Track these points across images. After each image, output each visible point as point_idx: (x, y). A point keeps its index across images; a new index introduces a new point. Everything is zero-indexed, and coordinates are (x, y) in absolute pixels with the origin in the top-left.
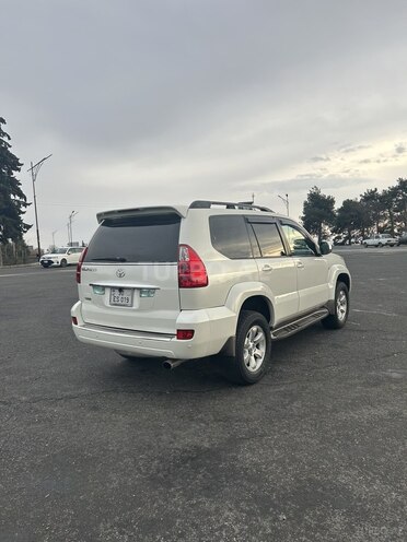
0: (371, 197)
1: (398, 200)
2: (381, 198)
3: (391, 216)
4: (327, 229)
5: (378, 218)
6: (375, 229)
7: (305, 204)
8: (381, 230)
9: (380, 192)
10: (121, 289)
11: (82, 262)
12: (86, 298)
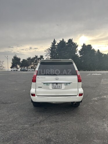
0: (29, 59)
1: (35, 60)
2: (31, 59)
3: (34, 64)
4: (18, 66)
5: (31, 64)
6: (30, 67)
7: (13, 59)
8: (32, 67)
9: (31, 58)
10: (57, 83)
11: (36, 75)
12: (39, 87)
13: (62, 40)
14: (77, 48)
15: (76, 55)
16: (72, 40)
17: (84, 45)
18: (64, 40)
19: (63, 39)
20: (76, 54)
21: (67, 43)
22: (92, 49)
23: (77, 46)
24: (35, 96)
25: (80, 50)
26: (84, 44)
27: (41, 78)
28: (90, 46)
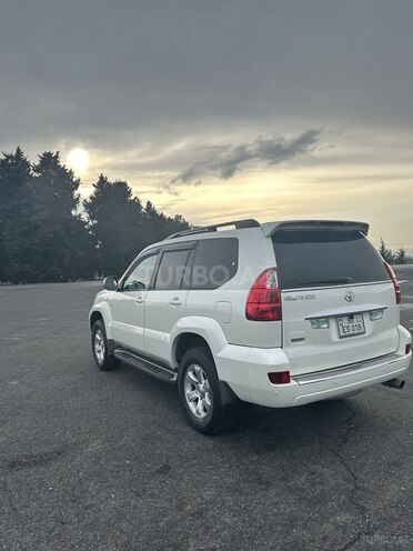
10: (351, 316)
11: (280, 288)
12: (293, 340)
13: (14, 153)
14: (76, 193)
15: (75, 217)
16: (57, 156)
17: (102, 180)
18: (25, 154)
19: (18, 150)
20: (73, 213)
21: (37, 169)
22: (132, 198)
23: (77, 184)
24: (289, 382)
25: (89, 200)
26: (101, 178)
27: (301, 298)
28: (122, 187)
